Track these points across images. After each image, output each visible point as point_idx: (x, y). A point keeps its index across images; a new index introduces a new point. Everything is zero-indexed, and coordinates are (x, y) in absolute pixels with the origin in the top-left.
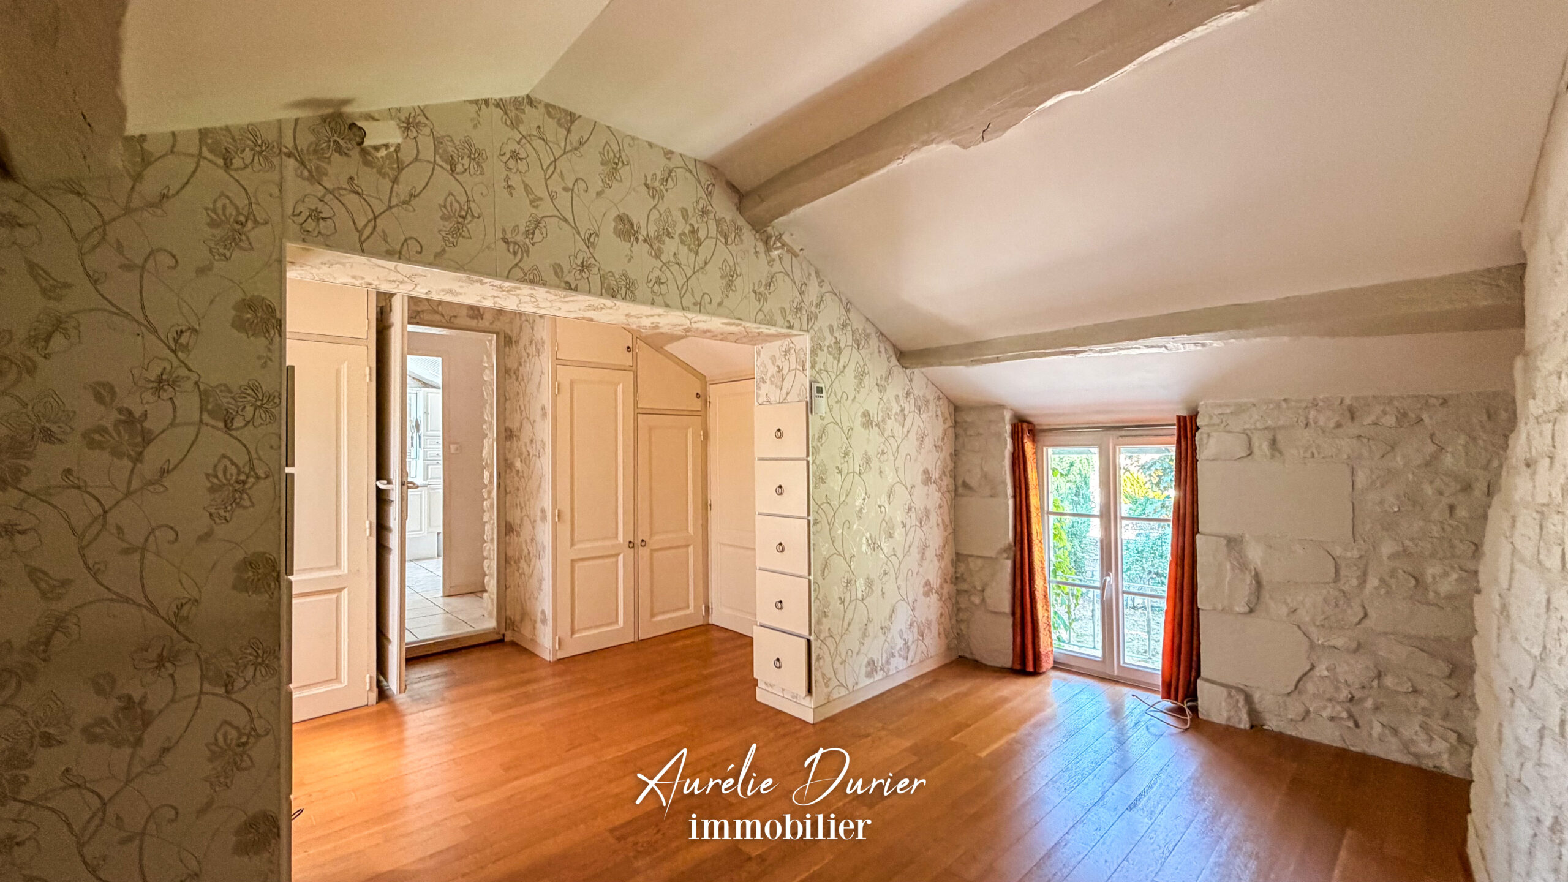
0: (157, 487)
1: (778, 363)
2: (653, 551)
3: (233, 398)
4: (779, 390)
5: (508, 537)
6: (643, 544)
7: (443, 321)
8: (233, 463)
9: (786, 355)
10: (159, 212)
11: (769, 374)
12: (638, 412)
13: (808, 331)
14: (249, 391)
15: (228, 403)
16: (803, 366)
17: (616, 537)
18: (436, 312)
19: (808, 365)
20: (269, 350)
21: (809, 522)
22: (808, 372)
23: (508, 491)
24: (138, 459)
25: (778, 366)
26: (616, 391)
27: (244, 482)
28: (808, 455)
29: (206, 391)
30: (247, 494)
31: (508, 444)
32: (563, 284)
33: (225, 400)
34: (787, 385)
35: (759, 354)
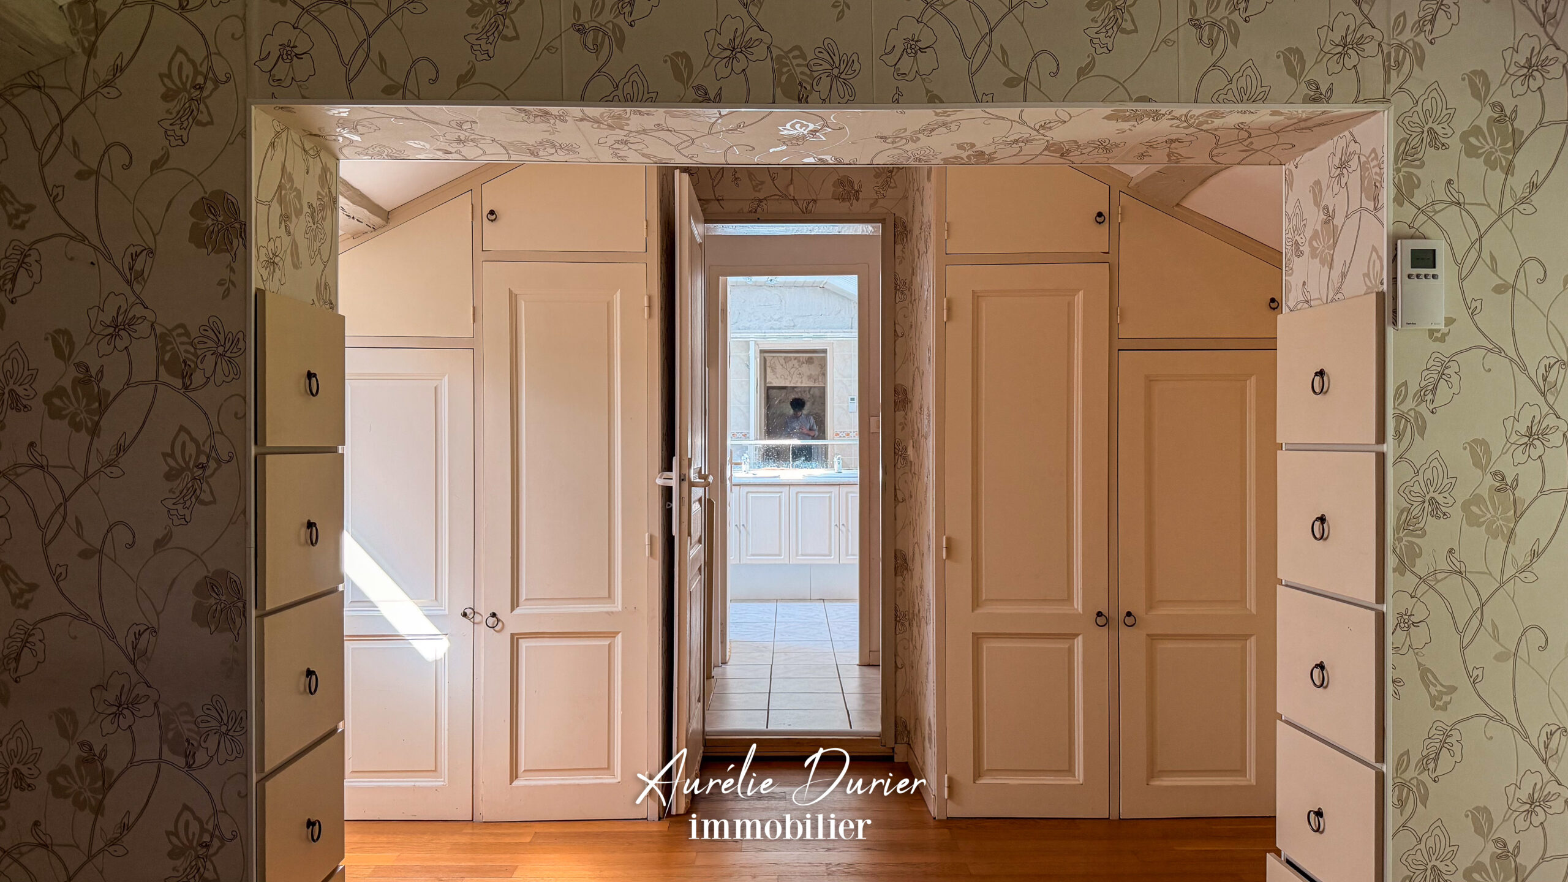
0: (113, 469)
1: (1328, 200)
2: (1152, 637)
3: (191, 344)
4: (1326, 269)
5: (899, 579)
6: (1129, 621)
7: (796, 209)
8: (193, 439)
9: (1341, 175)
10: (114, 93)
11: (1309, 233)
12: (1117, 348)
13: (1385, 100)
14: (210, 333)
15: (187, 351)
16: (1376, 198)
17: (1069, 599)
18: (785, 197)
19: (1387, 194)
20: (232, 270)
21: (1381, 618)
22: (1387, 213)
23: (900, 498)
24: (95, 431)
25: (1326, 208)
26: (1070, 306)
27: (203, 467)
28: (1381, 438)
29: (162, 334)
30: (208, 483)
31: (900, 414)
32: (691, 93)
33: (182, 348)
34: (1341, 256)
35: (1290, 183)
